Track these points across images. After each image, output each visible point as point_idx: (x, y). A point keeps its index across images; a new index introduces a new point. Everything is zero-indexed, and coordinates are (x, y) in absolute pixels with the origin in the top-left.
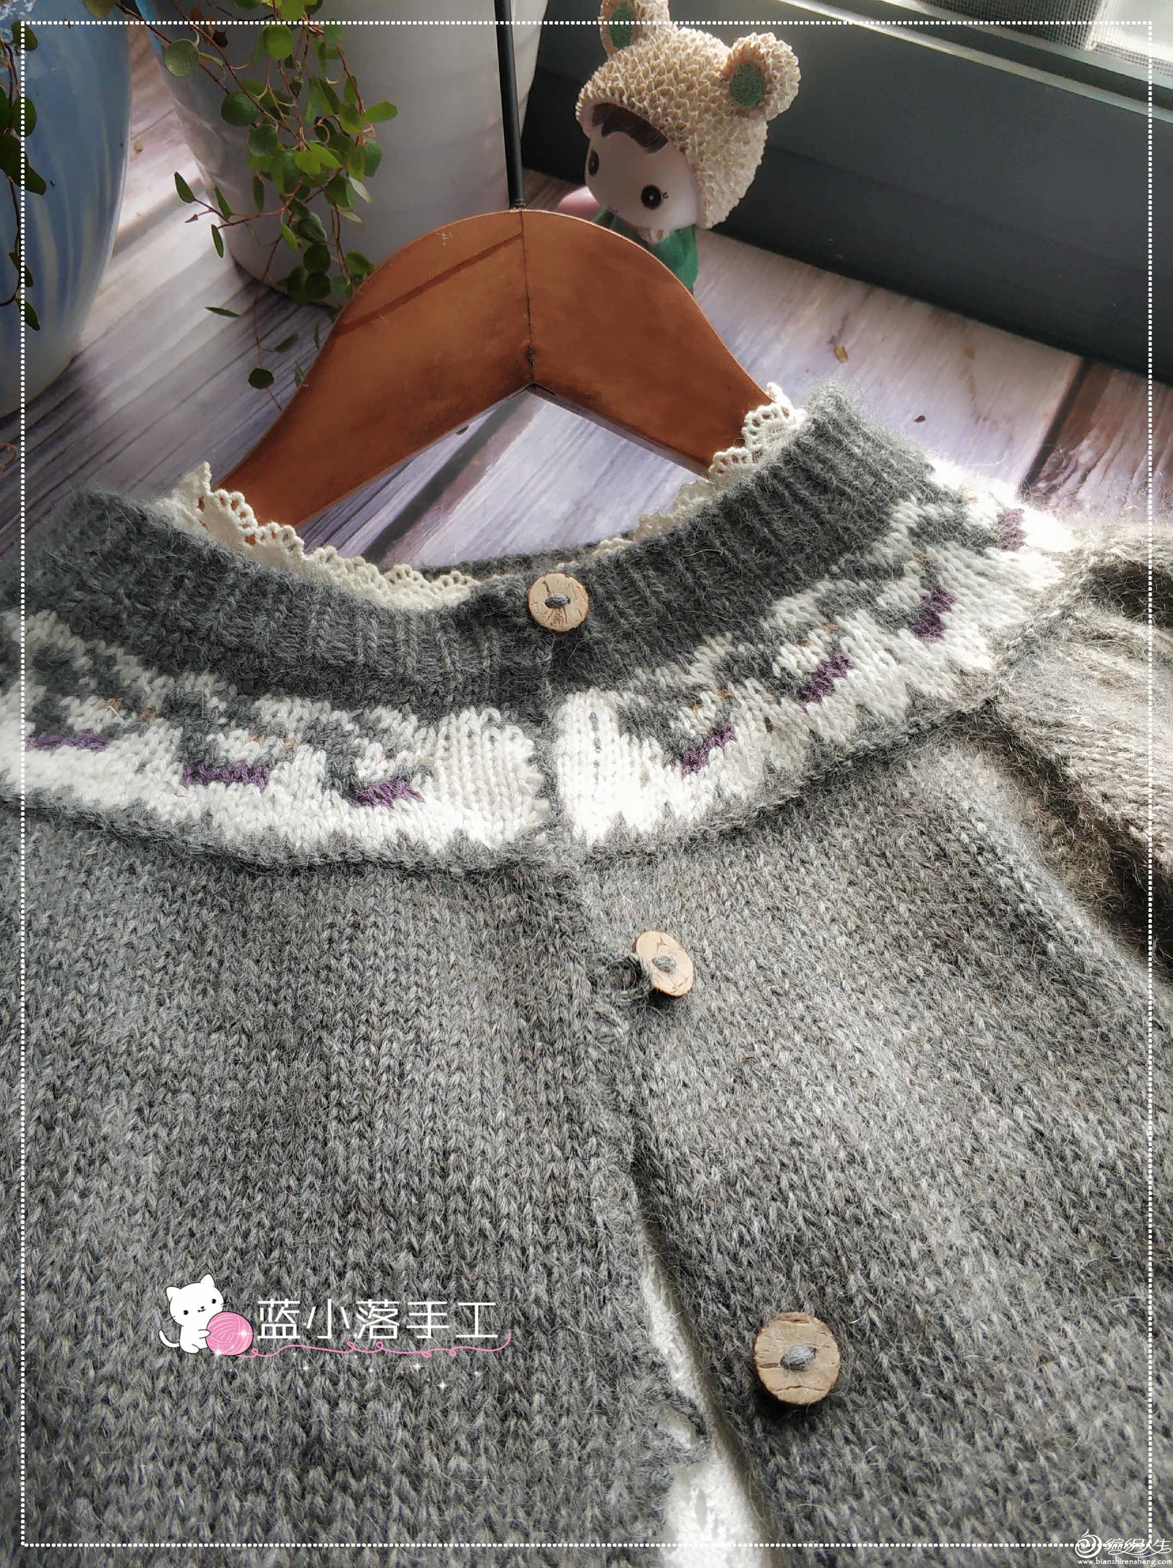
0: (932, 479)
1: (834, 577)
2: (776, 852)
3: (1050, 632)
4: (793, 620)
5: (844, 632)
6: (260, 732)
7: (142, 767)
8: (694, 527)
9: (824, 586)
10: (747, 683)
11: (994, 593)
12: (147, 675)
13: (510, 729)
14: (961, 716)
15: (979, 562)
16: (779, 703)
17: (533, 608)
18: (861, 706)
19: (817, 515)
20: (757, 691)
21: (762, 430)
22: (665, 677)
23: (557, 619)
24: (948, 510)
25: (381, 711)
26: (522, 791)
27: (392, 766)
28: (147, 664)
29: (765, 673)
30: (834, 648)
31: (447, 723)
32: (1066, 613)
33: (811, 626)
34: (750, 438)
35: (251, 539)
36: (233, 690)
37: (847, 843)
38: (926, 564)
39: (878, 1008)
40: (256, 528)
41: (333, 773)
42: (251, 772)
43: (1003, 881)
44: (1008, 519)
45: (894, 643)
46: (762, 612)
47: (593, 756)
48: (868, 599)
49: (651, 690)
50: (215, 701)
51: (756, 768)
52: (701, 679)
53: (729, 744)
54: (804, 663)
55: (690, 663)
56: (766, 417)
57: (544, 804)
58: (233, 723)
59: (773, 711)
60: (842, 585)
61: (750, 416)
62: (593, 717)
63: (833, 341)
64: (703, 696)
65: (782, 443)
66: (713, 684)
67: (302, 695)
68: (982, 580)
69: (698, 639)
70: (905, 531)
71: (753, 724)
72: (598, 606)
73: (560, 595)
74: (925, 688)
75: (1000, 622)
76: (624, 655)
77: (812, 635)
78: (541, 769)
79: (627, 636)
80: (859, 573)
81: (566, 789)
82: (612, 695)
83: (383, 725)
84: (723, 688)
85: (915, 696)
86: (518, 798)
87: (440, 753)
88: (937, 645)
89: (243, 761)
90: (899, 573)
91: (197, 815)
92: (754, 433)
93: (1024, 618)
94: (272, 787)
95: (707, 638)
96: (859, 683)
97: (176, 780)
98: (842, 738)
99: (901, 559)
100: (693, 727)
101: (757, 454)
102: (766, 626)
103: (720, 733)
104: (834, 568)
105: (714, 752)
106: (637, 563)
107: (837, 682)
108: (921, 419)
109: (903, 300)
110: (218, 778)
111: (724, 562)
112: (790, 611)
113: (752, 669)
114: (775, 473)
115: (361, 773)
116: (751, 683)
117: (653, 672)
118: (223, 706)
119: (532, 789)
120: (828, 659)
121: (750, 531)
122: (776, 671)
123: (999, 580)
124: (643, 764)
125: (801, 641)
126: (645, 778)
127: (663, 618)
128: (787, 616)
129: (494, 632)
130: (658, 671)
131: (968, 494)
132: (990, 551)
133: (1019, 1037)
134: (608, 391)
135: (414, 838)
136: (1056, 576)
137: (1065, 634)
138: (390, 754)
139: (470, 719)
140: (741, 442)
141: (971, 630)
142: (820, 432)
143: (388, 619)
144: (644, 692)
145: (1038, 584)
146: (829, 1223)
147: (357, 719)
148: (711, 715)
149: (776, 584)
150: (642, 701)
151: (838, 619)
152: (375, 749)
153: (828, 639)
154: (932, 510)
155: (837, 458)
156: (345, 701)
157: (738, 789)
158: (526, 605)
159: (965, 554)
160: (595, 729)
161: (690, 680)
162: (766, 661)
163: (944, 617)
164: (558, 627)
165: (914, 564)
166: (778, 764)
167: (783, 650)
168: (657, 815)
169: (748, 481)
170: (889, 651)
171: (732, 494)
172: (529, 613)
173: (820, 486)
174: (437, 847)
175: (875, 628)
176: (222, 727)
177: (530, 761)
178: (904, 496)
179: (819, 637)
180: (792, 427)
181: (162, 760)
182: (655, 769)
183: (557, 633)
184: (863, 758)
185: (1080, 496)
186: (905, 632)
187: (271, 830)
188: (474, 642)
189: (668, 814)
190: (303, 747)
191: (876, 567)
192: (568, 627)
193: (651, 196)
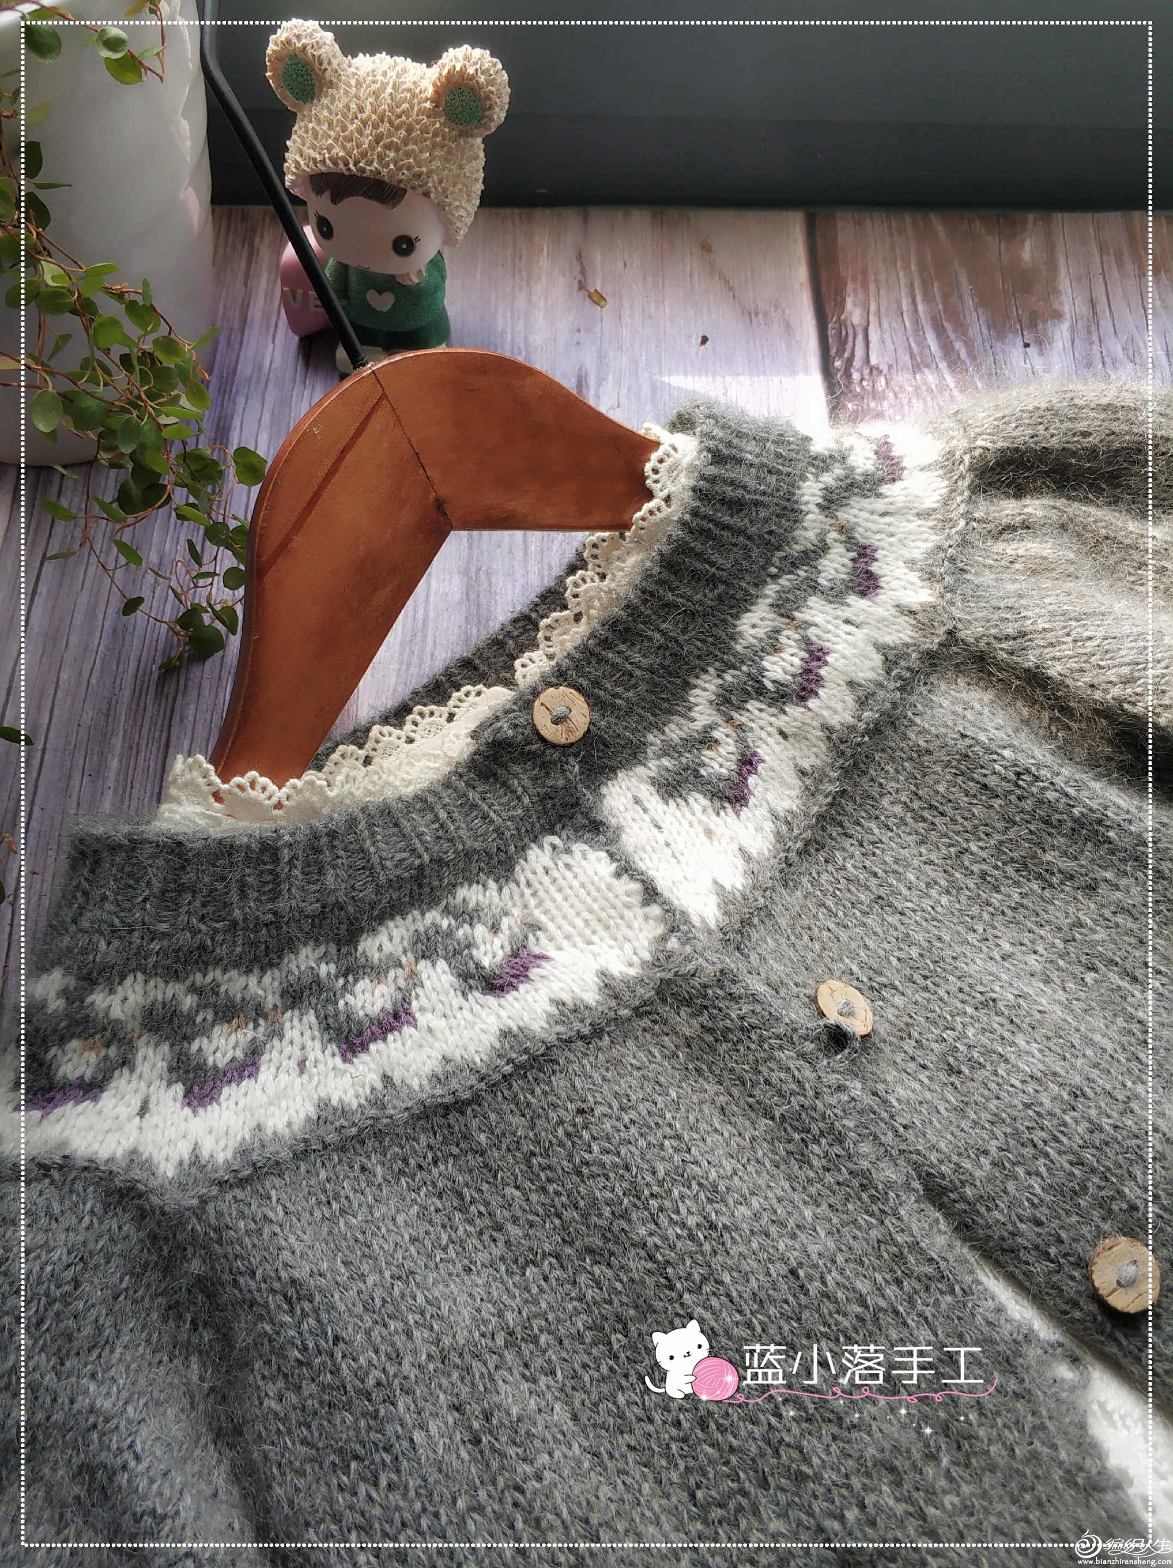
1: (774, 577)
2: (847, 843)
3: (964, 543)
4: (760, 632)
5: (809, 624)
6: (377, 972)
7: (302, 1065)
8: (644, 591)
9: (771, 590)
10: (749, 706)
11: (902, 526)
12: (253, 981)
13: (578, 848)
14: (932, 655)
15: (879, 505)
16: (785, 713)
17: (544, 732)
18: (851, 684)
19: (742, 532)
20: (761, 710)
21: (663, 475)
22: (675, 731)
23: (569, 731)
24: (838, 471)
25: (462, 892)
26: (628, 906)
27: (504, 937)
28: (247, 970)
29: (760, 691)
30: (807, 643)
31: (522, 871)
32: (968, 518)
33: (778, 631)
34: (656, 487)
35: (279, 806)
36: (333, 948)
38: (842, 529)
40: (280, 796)
41: (464, 976)
42: (396, 1016)
44: (884, 452)
45: (847, 613)
46: (731, 637)
47: (661, 838)
48: (814, 587)
49: (669, 750)
50: (324, 970)
51: (794, 781)
52: (707, 720)
53: (760, 767)
54: (790, 668)
55: (690, 709)
56: (661, 461)
57: (655, 910)
58: (350, 978)
59: (781, 721)
60: (785, 581)
61: (648, 467)
62: (637, 801)
63: (582, 287)
64: (716, 734)
65: (686, 482)
66: (718, 719)
67: (392, 917)
68: (888, 519)
69: (687, 686)
70: (816, 510)
71: (770, 740)
72: (595, 703)
73: (560, 710)
74: (889, 640)
75: (920, 553)
76: (633, 731)
77: (783, 639)
78: (632, 877)
79: (629, 712)
80: (793, 565)
81: (662, 884)
82: (640, 770)
83: (472, 905)
84: (729, 720)
85: (881, 648)
86: (628, 914)
87: (532, 902)
88: (882, 597)
89: (383, 1010)
90: (825, 548)
91: (379, 1084)
92: (656, 481)
93: (936, 539)
94: (422, 1019)
95: (693, 681)
96: (841, 664)
97: (338, 1060)
98: (850, 720)
99: (822, 535)
100: (721, 766)
101: (667, 500)
102: (739, 648)
103: (748, 762)
104: (773, 570)
105: (752, 780)
106: (605, 643)
107: (823, 672)
108: (704, 340)
109: (619, 214)
110: (374, 1039)
111: (682, 610)
112: (754, 626)
113: (749, 694)
114: (695, 513)
115: (486, 962)
116: (752, 705)
117: (663, 733)
118: (332, 968)
119: (636, 900)
120: (806, 655)
121: (695, 574)
122: (769, 685)
123: (899, 512)
124: (700, 822)
125: (776, 649)
126: (709, 833)
127: (650, 682)
128: (753, 631)
129: (516, 768)
130: (666, 729)
131: (845, 447)
132: (884, 489)
134: (519, 505)
135: (570, 1002)
136: (944, 487)
137: (977, 539)
138: (495, 928)
139: (538, 857)
140: (649, 495)
141: (900, 570)
142: (718, 458)
144: (664, 753)
145: (931, 500)
147: (447, 911)
148: (732, 749)
149: (731, 607)
150: (666, 762)
151: (796, 614)
152: (480, 931)
153: (797, 636)
154: (826, 478)
155: (740, 473)
156: (429, 901)
157: (788, 805)
158: (537, 733)
159: (865, 503)
160: (645, 810)
161: (698, 725)
162: (758, 682)
163: (874, 568)
164: (572, 739)
165: (833, 535)
166: (806, 764)
167: (765, 663)
168: (740, 862)
169: (674, 530)
170: (847, 622)
171: (666, 549)
172: (543, 739)
173: (735, 506)
174: (591, 996)
175: (828, 607)
176: (344, 987)
177: (618, 875)
178: (802, 478)
179: (789, 638)
180: (686, 461)
181: (315, 1051)
182: (713, 821)
183: (572, 744)
184: (875, 731)
185: (874, 361)
186: (852, 599)
187: (446, 1060)
188: (504, 784)
189: (747, 858)
190: (423, 965)
191: (805, 552)
192: (579, 734)
193: (404, 245)
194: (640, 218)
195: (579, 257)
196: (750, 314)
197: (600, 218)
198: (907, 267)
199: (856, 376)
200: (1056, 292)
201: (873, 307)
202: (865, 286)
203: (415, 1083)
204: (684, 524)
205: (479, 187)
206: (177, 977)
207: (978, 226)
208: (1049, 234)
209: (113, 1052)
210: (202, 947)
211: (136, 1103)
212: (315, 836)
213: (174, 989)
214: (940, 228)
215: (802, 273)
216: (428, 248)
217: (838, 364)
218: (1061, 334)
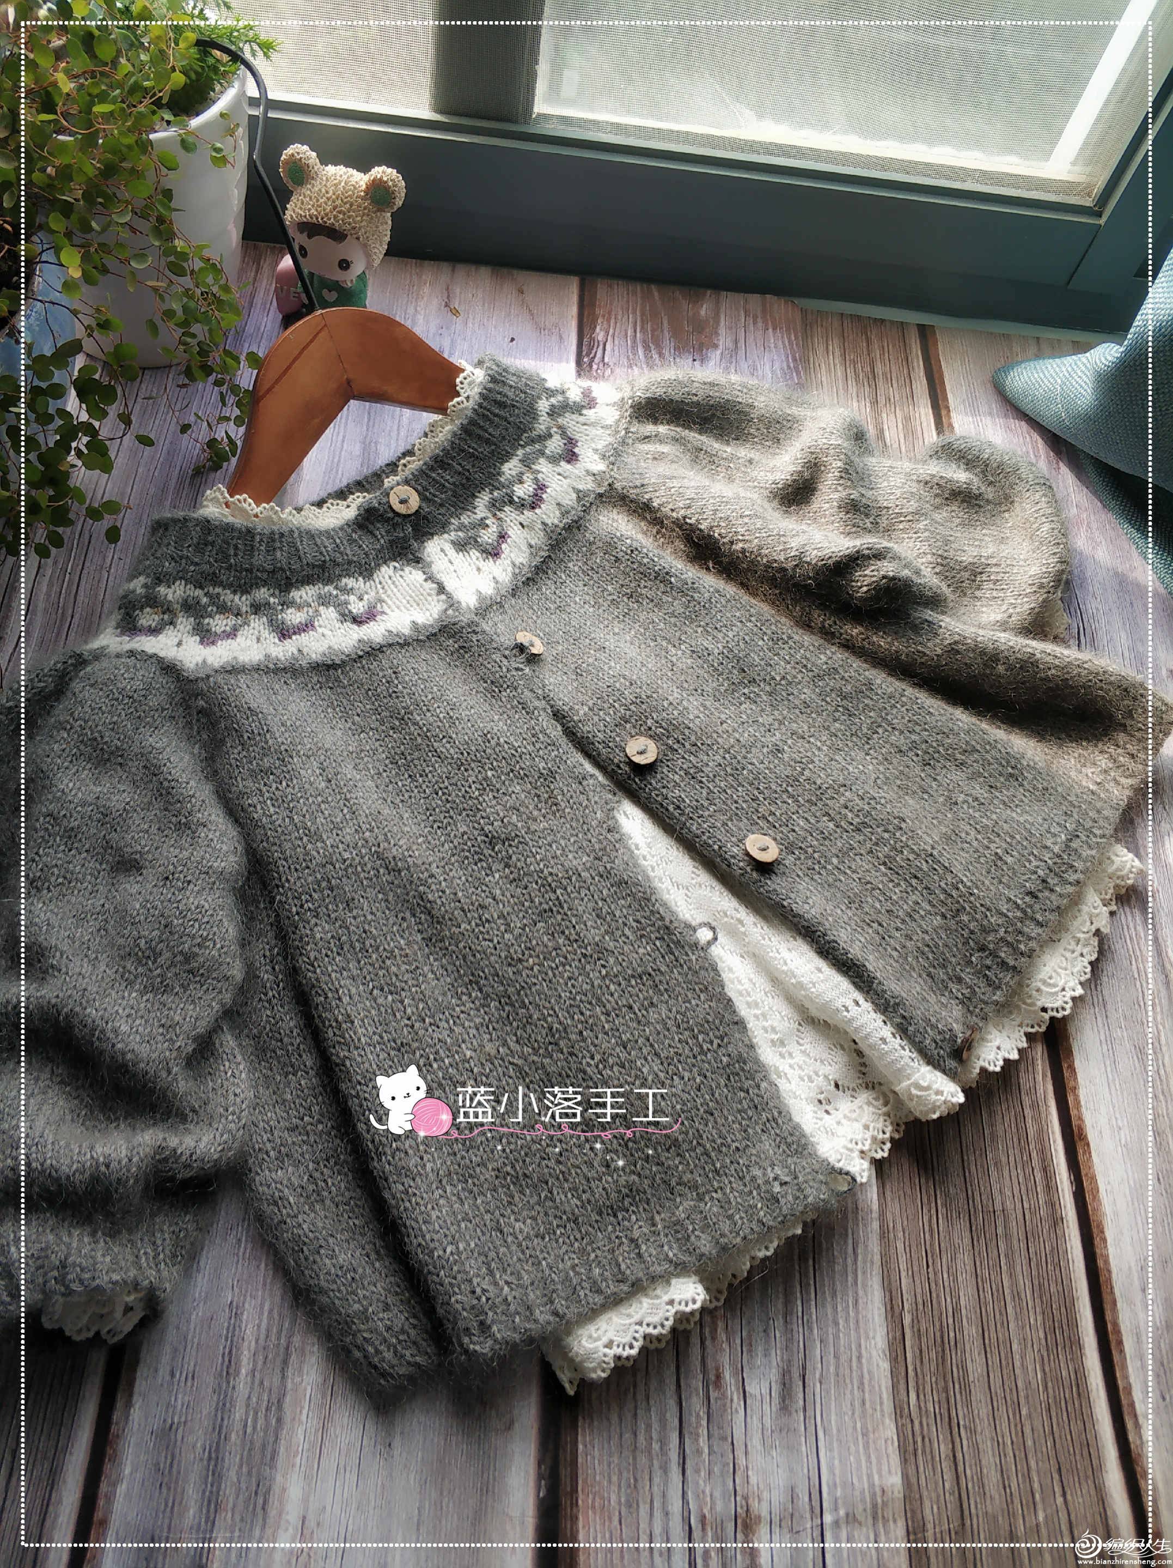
0: (549, 385)
1: (523, 447)
2: (549, 582)
3: (623, 443)
4: (514, 473)
5: (539, 472)
6: (299, 608)
7: (258, 640)
8: (453, 443)
9: (520, 452)
10: (504, 510)
11: (593, 432)
12: (237, 598)
13: (407, 569)
14: (601, 495)
15: (581, 419)
16: (524, 514)
17: (394, 507)
18: (558, 504)
19: (506, 420)
20: (511, 512)
21: (465, 385)
22: (465, 519)
23: (408, 508)
24: (560, 398)
25: (344, 580)
26: (429, 595)
27: (365, 603)
28: (235, 592)
29: (511, 502)
30: (537, 481)
31: (378, 576)
32: (627, 431)
33: (522, 473)
34: (462, 391)
35: (256, 516)
36: (277, 592)
37: (576, 569)
38: (560, 427)
39: (616, 630)
40: (258, 510)
41: (343, 615)
42: (306, 626)
43: (645, 560)
44: (587, 393)
45: (560, 470)
46: (499, 474)
47: (452, 568)
48: (541, 453)
49: (462, 527)
50: (272, 600)
51: (525, 548)
52: (483, 515)
53: (509, 540)
54: (527, 492)
55: (475, 508)
56: (465, 379)
57: (443, 597)
58: (286, 607)
59: (521, 518)
60: (528, 449)
61: (458, 380)
62: (442, 550)
63: (447, 305)
64: (487, 522)
65: (477, 390)
66: (489, 515)
67: (309, 584)
68: (585, 427)
69: (474, 496)
70: (546, 415)
71: (515, 527)
72: (423, 498)
73: (403, 496)
74: (581, 487)
75: (600, 445)
76: (443, 515)
77: (525, 478)
78: (433, 582)
79: (441, 505)
80: (533, 441)
81: (449, 587)
82: (446, 536)
83: (349, 587)
84: (494, 515)
85: (578, 492)
86: (429, 598)
87: (381, 591)
88: (578, 465)
89: (300, 623)
90: (550, 436)
91: (296, 652)
92: (463, 388)
93: (610, 439)
94: (320, 630)
95: (477, 494)
96: (553, 494)
97: (277, 640)
98: (556, 521)
99: (549, 428)
100: (489, 538)
101: (468, 398)
102: (502, 480)
103: (502, 537)
104: (522, 443)
105: (504, 546)
106: (432, 469)
107: (544, 496)
108: (513, 340)
109: (473, 268)
110: (295, 633)
111: (472, 455)
112: (510, 470)
113: (506, 503)
114: (480, 405)
115: (354, 611)
116: (507, 508)
117: (460, 518)
118: (276, 600)
119: (434, 592)
120: (536, 487)
121: (479, 437)
122: (516, 499)
123: (592, 424)
124: (475, 563)
125: (521, 482)
126: (479, 569)
127: (454, 491)
128: (510, 472)
129: (379, 525)
130: (462, 517)
131: (566, 387)
132: (584, 412)
133: (673, 620)
134: (390, 389)
135: (395, 631)
136: (617, 415)
137: (630, 441)
138: (360, 598)
139: (386, 571)
140: (458, 395)
141: (590, 453)
142: (493, 380)
143: (328, 534)
144: (459, 529)
145: (610, 421)
146: (632, 707)
147: (336, 588)
148: (495, 530)
149: (500, 459)
150: (460, 533)
151: (533, 466)
152: (352, 598)
153: (532, 477)
154: (553, 400)
155: (506, 390)
156: (329, 581)
157: (521, 560)
158: (390, 507)
159: (574, 417)
160: (446, 555)
161: (478, 517)
162: (511, 497)
163: (576, 450)
164: (409, 512)
165: (555, 430)
166: (533, 543)
167: (515, 489)
168: (493, 585)
169: (469, 413)
170: (560, 474)
171: (465, 422)
172: (393, 510)
173: (502, 405)
174: (407, 631)
175: (550, 466)
176: (282, 610)
177: (426, 580)
178: (540, 398)
179: (528, 477)
180: (479, 380)
181: (266, 634)
182: (481, 564)
183: (409, 516)
184: (568, 528)
185: (606, 360)
186: (563, 463)
187: (330, 648)
188: (371, 533)
189: (497, 582)
190: (321, 608)
191: (540, 436)
192: (413, 511)
193: (345, 265)
194: (485, 272)
195: (448, 289)
196: (540, 329)
197: (461, 270)
198: (634, 313)
199: (595, 367)
200: (717, 334)
201: (611, 331)
202: (609, 321)
203: (314, 656)
204: (475, 410)
205: (387, 239)
206: (202, 588)
207: (678, 294)
208: (718, 302)
209: (166, 617)
210: (214, 573)
211: (176, 641)
212: (273, 533)
213: (198, 592)
214: (656, 294)
215: (574, 310)
216: (358, 267)
217: (586, 360)
218: (715, 356)
